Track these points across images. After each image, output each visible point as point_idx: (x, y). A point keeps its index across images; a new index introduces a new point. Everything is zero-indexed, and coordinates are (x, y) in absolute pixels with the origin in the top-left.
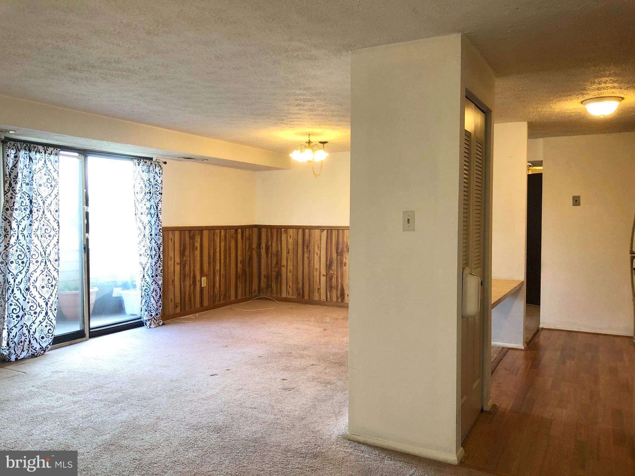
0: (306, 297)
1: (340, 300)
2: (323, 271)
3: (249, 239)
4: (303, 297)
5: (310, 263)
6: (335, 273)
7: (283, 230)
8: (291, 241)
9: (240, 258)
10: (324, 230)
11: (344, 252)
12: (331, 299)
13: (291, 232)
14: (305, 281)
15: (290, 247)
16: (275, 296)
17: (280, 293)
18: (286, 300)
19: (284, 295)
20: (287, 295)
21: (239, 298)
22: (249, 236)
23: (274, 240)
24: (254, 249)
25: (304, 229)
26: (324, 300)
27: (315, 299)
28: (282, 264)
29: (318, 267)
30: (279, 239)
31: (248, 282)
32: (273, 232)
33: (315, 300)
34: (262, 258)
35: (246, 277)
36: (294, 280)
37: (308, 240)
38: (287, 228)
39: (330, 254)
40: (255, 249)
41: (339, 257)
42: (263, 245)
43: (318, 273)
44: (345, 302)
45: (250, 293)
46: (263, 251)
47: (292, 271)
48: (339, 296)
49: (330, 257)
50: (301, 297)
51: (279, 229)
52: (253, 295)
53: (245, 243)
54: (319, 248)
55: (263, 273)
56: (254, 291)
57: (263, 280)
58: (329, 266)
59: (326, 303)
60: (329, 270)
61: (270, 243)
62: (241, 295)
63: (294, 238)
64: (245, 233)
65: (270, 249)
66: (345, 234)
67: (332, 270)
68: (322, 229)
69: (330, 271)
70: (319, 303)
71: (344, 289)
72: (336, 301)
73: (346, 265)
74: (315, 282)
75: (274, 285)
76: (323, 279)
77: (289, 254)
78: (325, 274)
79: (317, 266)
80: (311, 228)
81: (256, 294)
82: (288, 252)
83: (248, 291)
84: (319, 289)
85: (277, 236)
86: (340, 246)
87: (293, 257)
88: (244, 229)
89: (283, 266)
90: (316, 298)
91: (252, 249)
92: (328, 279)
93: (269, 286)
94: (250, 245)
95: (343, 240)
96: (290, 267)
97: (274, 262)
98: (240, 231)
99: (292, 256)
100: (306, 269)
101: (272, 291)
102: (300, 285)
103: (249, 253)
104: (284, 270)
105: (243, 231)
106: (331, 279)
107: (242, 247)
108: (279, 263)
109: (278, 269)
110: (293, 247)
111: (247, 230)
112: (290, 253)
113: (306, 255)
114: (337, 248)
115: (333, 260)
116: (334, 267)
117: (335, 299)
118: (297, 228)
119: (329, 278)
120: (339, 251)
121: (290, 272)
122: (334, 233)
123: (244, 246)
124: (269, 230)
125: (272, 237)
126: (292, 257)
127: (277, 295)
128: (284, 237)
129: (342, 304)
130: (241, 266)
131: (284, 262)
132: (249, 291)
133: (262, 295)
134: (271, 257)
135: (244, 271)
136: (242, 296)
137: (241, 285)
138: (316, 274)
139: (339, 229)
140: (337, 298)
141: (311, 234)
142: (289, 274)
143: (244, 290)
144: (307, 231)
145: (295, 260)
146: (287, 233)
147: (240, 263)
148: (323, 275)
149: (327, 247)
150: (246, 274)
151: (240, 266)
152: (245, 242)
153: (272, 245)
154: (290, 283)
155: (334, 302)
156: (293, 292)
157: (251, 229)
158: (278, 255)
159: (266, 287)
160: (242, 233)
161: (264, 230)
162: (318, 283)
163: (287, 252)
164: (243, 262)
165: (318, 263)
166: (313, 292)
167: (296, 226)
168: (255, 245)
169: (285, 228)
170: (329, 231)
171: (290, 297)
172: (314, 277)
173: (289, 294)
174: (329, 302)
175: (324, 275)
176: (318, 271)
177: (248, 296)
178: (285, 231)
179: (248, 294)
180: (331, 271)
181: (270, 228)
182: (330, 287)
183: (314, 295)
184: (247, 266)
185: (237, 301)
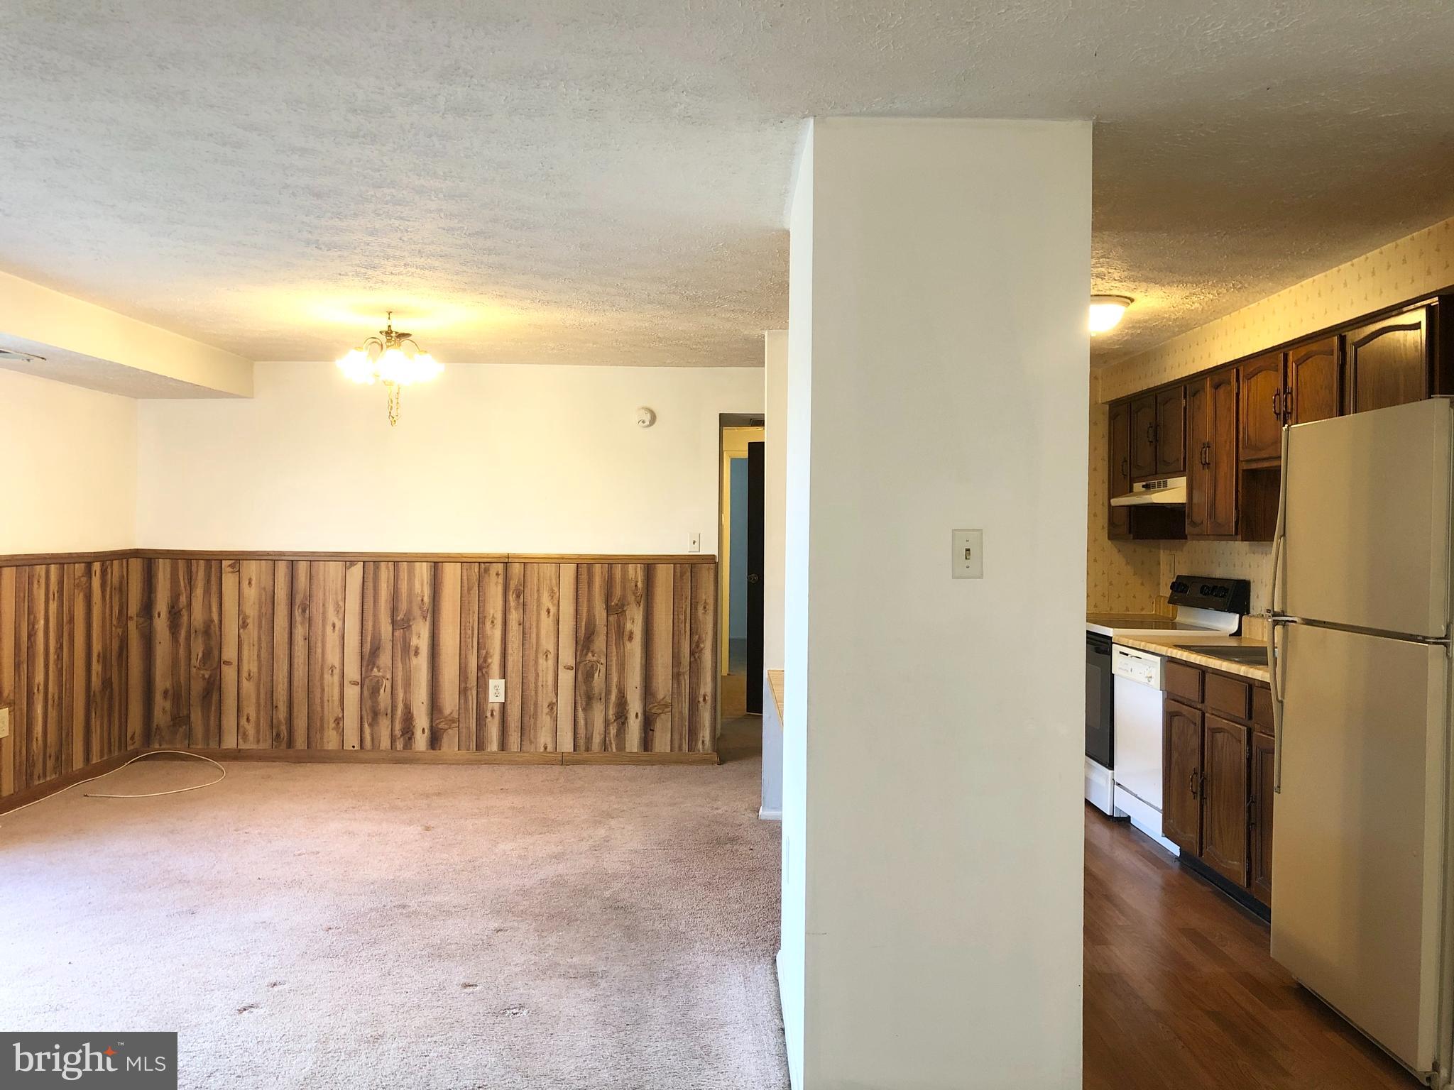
0: (300, 742)
1: (399, 745)
2: (353, 672)
3: (121, 590)
4: (290, 744)
5: (313, 651)
6: (389, 676)
7: (225, 563)
8: (251, 594)
9: (97, 647)
10: (353, 563)
11: (414, 619)
12: (376, 742)
13: (251, 569)
14: (295, 701)
15: (251, 611)
16: (199, 747)
17: (218, 739)
18: (237, 756)
19: (230, 742)
20: (240, 740)
21: (95, 760)
22: (121, 583)
23: (199, 591)
24: (131, 618)
25: (292, 561)
26: (354, 747)
27: (326, 748)
28: (225, 657)
29: (337, 664)
30: (214, 588)
31: (116, 715)
32: (194, 569)
33: (328, 751)
34: (157, 642)
35: (111, 698)
36: (262, 702)
37: (305, 589)
38: (238, 558)
39: (374, 626)
40: (135, 618)
41: (397, 633)
42: (162, 605)
43: (336, 678)
44: (417, 750)
45: (122, 743)
46: (161, 624)
47: (256, 675)
48: (398, 733)
49: (373, 635)
50: (284, 745)
51: (213, 561)
52: (128, 749)
53: (111, 602)
54: (341, 612)
55: (162, 681)
56: (132, 738)
57: (161, 706)
58: (369, 658)
59: (364, 755)
60: (370, 667)
61: (183, 599)
62: (99, 754)
63: (263, 586)
64: (110, 575)
65: (185, 619)
66: (417, 572)
67: (378, 667)
68: (347, 560)
69: (372, 670)
70: (341, 757)
71: (413, 715)
72: (390, 748)
73: (418, 654)
74: (326, 704)
75: (196, 716)
76: (352, 693)
77: (246, 631)
78: (357, 678)
79: (333, 658)
80: (313, 559)
81: (137, 745)
82: (243, 625)
83: (117, 739)
84: (339, 721)
85: (208, 581)
86: (403, 606)
87: (259, 638)
88: (108, 563)
89: (227, 663)
90: (330, 744)
91: (127, 619)
92: (366, 693)
93: (180, 720)
94: (123, 607)
95: (411, 590)
96: (250, 665)
97: (198, 649)
98: (97, 567)
99: (256, 633)
100: (300, 670)
101: (189, 735)
102: (282, 714)
103: (120, 631)
104: (229, 674)
105: (106, 570)
106: (375, 691)
107: (104, 613)
108: (212, 657)
109: (209, 672)
110: (260, 611)
111: (116, 563)
112: (250, 626)
113: (300, 632)
114: (394, 611)
115: (383, 641)
116: (385, 659)
117: (385, 743)
118: (272, 558)
119: (369, 689)
120: (399, 618)
121: (249, 678)
122: (385, 573)
123: (107, 611)
124: (181, 564)
125: (190, 583)
126: (256, 639)
127: (208, 745)
128: (229, 581)
129: (406, 754)
130: (100, 668)
131: (230, 653)
132: (120, 738)
133: (157, 746)
134: (188, 638)
135: (107, 683)
136: (102, 756)
137: (98, 723)
138: (332, 681)
139: (398, 560)
140: (393, 739)
141: (313, 573)
142: (245, 683)
143: (106, 735)
144: (302, 568)
145: (264, 645)
146: (239, 571)
147: (98, 661)
148: (350, 682)
149: (365, 607)
150: (112, 689)
151: (96, 667)
152: (111, 598)
153: (189, 604)
154: (250, 710)
155: (385, 751)
156: (258, 732)
157: (124, 561)
158: (212, 634)
159: (171, 723)
160: (104, 572)
161: (164, 564)
162: (337, 703)
163: (241, 623)
164: (104, 658)
165: (338, 651)
166: (322, 729)
167: (268, 553)
168: (134, 607)
169: (231, 557)
170: (371, 566)
171: (250, 745)
172: (323, 690)
173: (245, 736)
174: (369, 751)
175: (355, 683)
176: (337, 672)
177: (116, 753)
178: (232, 566)
179: (116, 748)
180: (375, 670)
181: (184, 559)
182: (371, 713)
183: (325, 737)
184: (115, 669)
185: (91, 772)
